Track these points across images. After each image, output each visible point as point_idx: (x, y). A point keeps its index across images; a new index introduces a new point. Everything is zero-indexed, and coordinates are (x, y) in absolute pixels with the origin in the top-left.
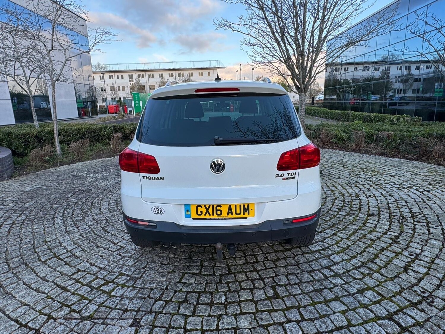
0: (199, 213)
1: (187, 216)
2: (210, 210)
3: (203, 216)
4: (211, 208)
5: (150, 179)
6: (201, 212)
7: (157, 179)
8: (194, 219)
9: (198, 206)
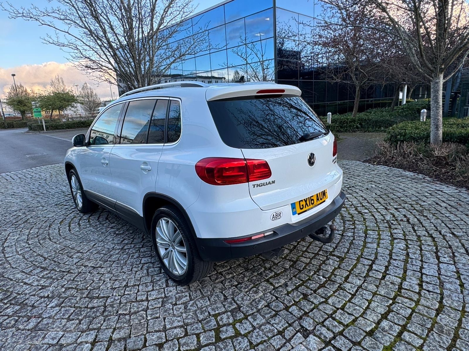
0: (302, 207)
1: (294, 213)
2: (308, 202)
3: (304, 209)
4: (308, 199)
5: (262, 186)
6: (303, 205)
7: (266, 184)
8: (299, 214)
9: (300, 201)
